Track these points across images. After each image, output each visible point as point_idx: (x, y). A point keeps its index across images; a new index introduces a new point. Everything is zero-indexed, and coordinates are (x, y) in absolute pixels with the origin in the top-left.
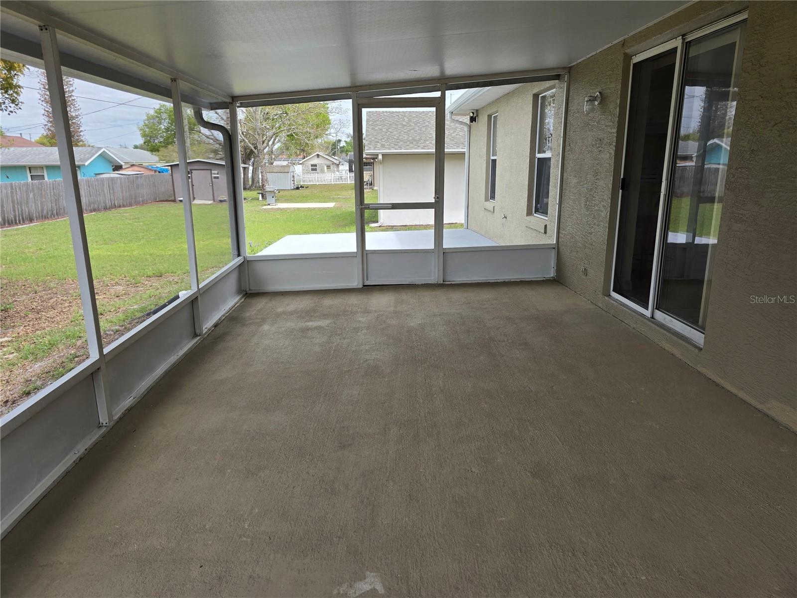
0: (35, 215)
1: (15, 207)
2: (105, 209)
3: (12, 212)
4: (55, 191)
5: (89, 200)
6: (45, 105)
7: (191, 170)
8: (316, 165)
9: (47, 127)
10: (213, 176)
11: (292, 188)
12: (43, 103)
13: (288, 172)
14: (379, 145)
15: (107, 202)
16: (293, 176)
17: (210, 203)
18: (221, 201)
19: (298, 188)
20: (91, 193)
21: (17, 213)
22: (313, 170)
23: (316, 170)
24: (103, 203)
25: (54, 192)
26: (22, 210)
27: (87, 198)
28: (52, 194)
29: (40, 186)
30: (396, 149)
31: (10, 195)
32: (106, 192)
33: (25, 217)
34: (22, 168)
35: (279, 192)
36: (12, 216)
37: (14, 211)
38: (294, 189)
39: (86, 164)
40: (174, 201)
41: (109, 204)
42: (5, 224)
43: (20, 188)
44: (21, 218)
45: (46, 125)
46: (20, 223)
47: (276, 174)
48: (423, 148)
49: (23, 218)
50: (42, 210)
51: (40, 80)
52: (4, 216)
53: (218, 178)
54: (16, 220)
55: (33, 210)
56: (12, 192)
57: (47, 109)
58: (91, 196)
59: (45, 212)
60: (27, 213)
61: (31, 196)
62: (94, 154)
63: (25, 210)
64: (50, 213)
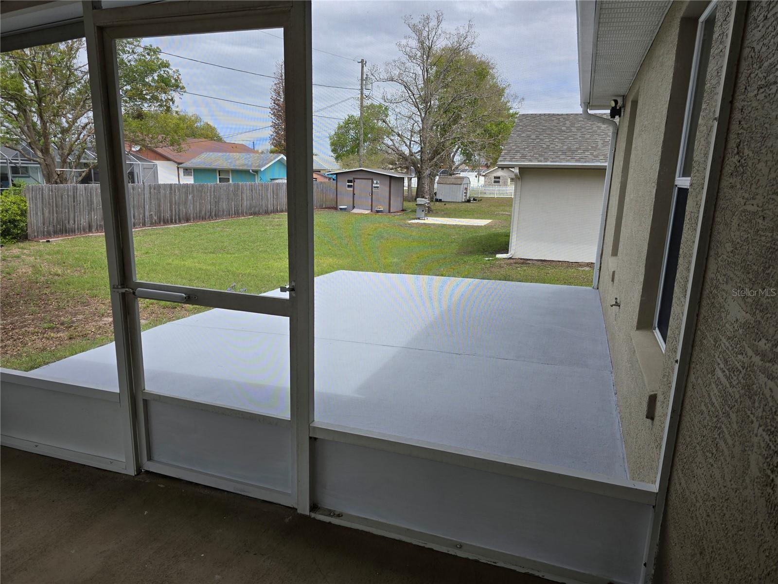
0: (192, 216)
1: (172, 207)
2: (267, 213)
3: (169, 212)
4: (216, 194)
5: (250, 204)
6: (273, 118)
7: (354, 179)
8: (499, 178)
9: (273, 137)
10: (374, 185)
11: (463, 201)
12: (272, 116)
13: (461, 184)
14: (519, 155)
15: (269, 206)
16: (466, 189)
17: (367, 213)
18: (378, 212)
19: (469, 201)
20: (254, 197)
21: (174, 213)
22: (495, 182)
23: (498, 182)
24: (266, 207)
25: (214, 194)
26: (179, 210)
27: (248, 202)
28: (212, 197)
29: (201, 189)
30: (539, 161)
31: (168, 195)
32: (269, 196)
33: (182, 217)
34: (213, 171)
35: (445, 205)
36: (168, 215)
37: (171, 210)
38: (465, 202)
39: (262, 169)
40: (336, 208)
41: (270, 208)
42: (160, 222)
43: (179, 190)
44: (177, 217)
45: (272, 135)
46: (175, 222)
47: (448, 186)
48: (577, 161)
49: (179, 218)
50: (200, 211)
51: (272, 97)
52: (160, 215)
53: (378, 187)
54: (171, 220)
55: (191, 209)
56: (171, 193)
57: (274, 121)
58: (252, 200)
59: (203, 213)
60: (184, 214)
61: (190, 197)
62: (272, 161)
63: (182, 210)
64: (208, 214)
